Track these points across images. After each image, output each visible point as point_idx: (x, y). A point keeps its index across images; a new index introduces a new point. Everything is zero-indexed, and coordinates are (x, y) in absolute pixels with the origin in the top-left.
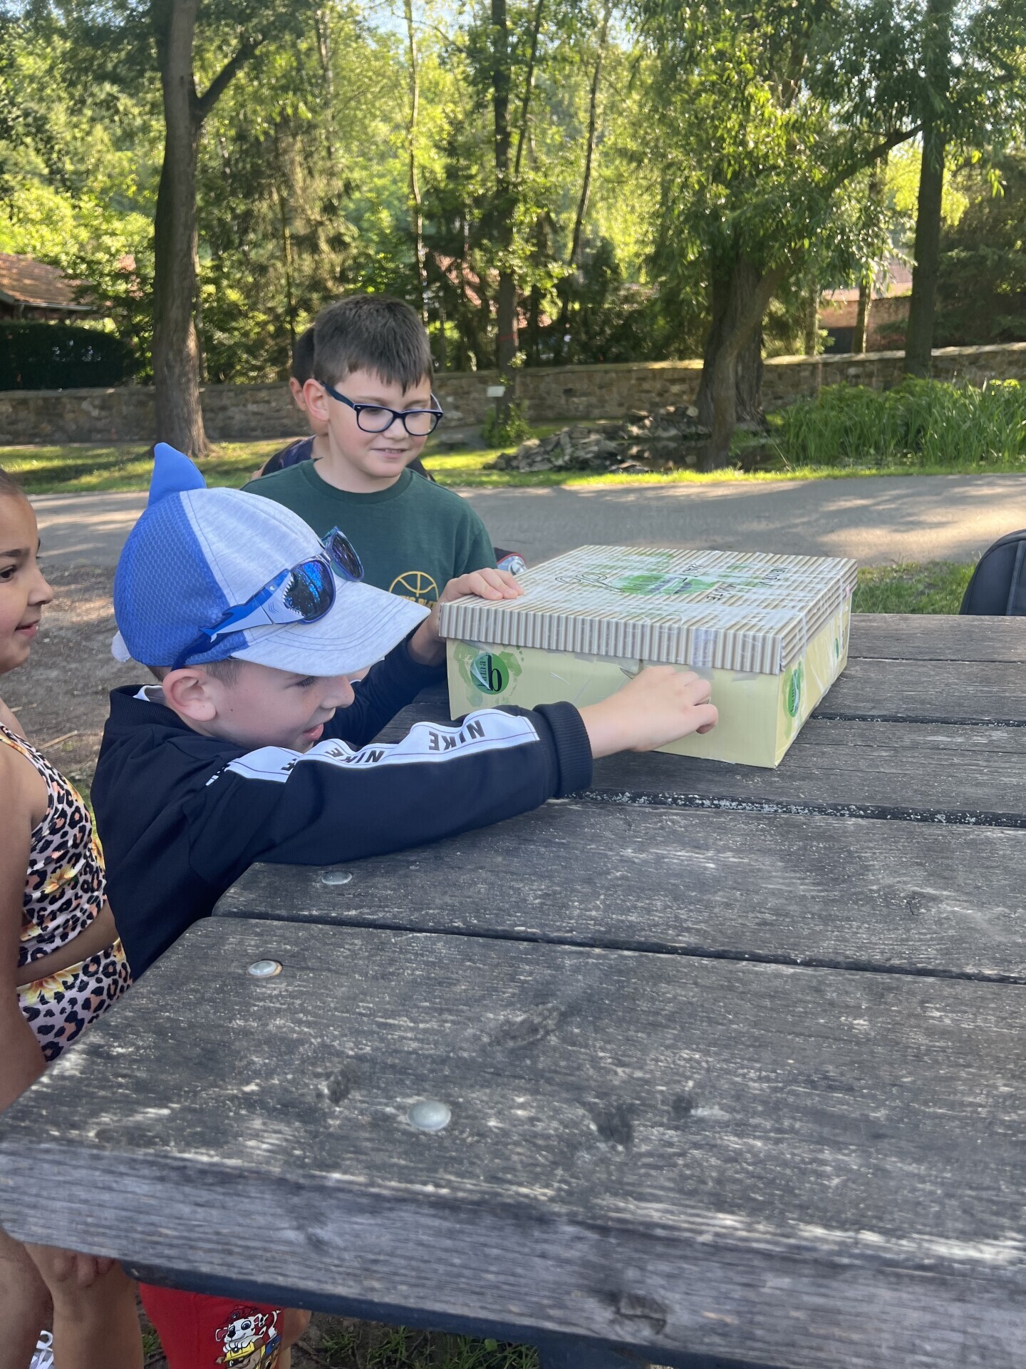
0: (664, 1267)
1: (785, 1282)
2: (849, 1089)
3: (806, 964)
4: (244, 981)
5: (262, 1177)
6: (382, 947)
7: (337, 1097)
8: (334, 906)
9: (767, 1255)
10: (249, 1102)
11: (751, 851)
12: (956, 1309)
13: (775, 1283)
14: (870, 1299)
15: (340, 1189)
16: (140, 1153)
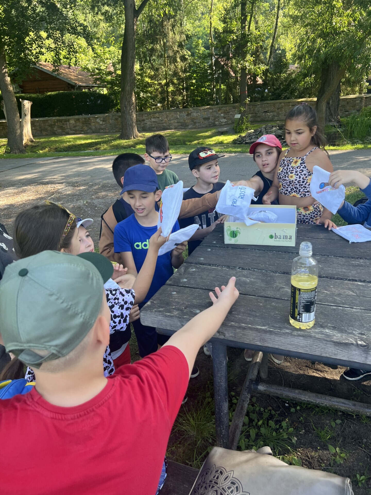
0: (225, 328)
1: (239, 330)
2: (255, 312)
3: (258, 296)
4: (171, 294)
5: (176, 316)
6: (192, 291)
7: (185, 309)
8: (184, 284)
9: (237, 327)
10: (173, 308)
11: (257, 279)
12: (259, 334)
13: (238, 330)
14: (249, 332)
15: (186, 318)
16: (160, 313)
